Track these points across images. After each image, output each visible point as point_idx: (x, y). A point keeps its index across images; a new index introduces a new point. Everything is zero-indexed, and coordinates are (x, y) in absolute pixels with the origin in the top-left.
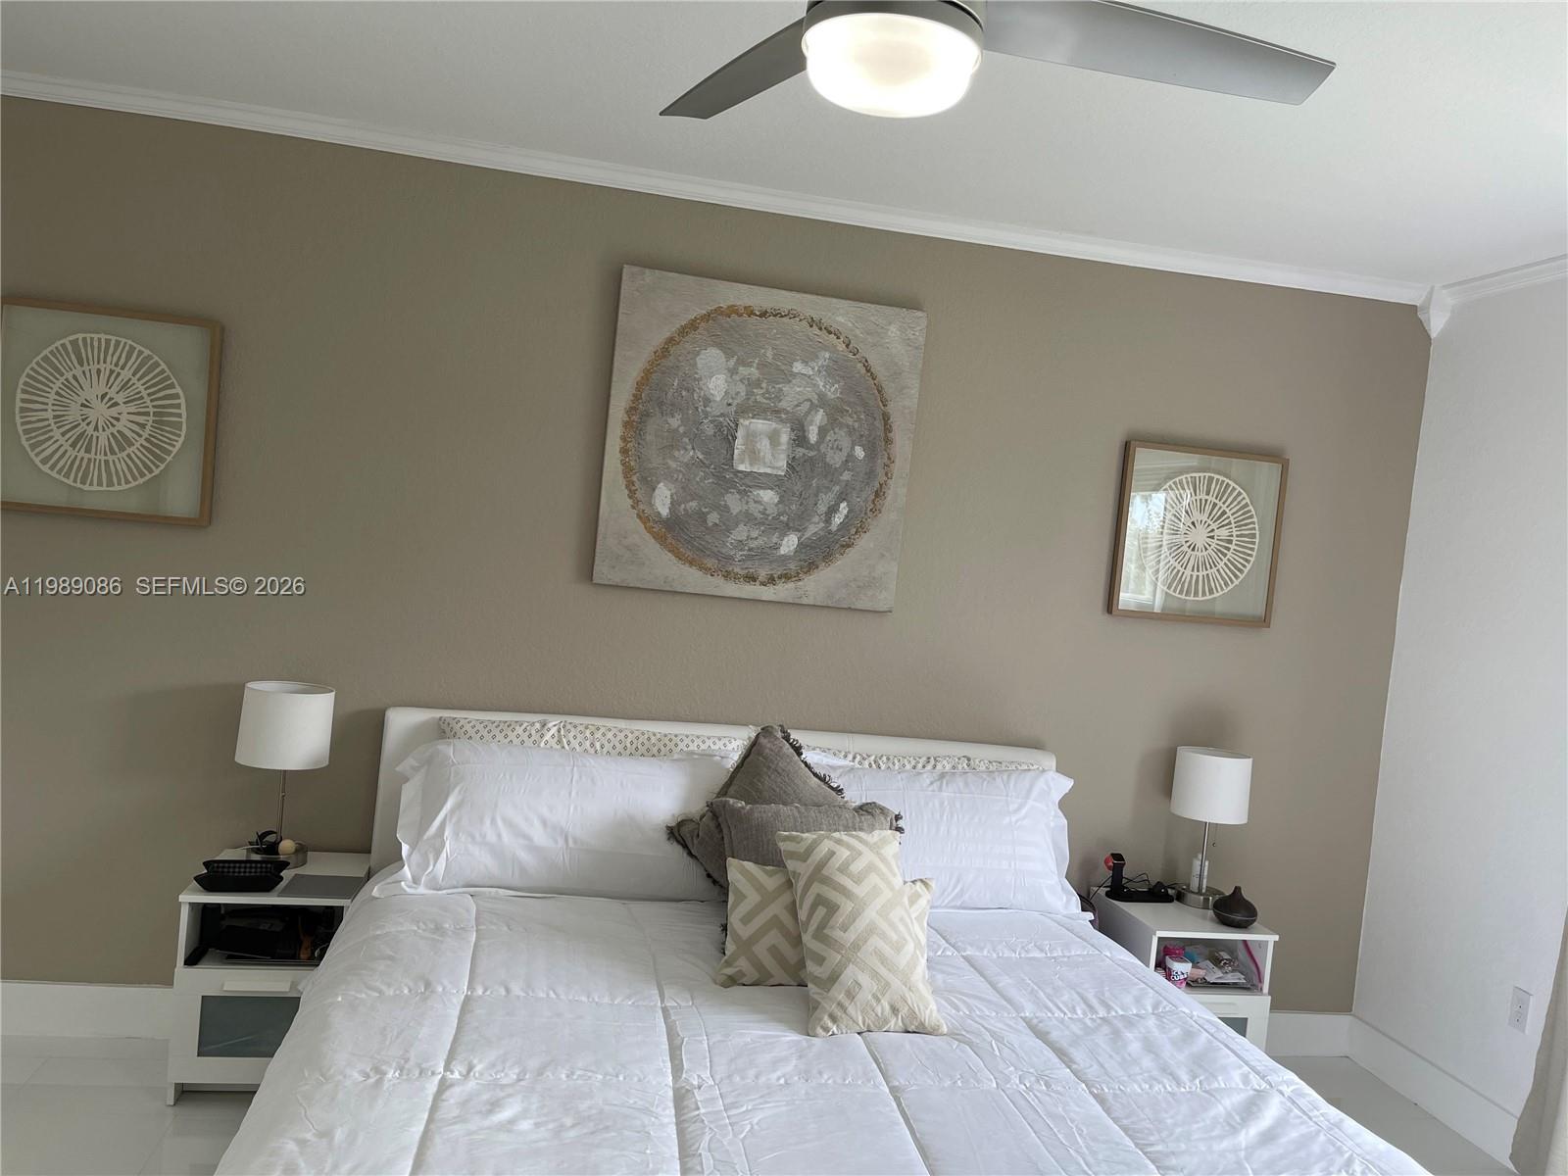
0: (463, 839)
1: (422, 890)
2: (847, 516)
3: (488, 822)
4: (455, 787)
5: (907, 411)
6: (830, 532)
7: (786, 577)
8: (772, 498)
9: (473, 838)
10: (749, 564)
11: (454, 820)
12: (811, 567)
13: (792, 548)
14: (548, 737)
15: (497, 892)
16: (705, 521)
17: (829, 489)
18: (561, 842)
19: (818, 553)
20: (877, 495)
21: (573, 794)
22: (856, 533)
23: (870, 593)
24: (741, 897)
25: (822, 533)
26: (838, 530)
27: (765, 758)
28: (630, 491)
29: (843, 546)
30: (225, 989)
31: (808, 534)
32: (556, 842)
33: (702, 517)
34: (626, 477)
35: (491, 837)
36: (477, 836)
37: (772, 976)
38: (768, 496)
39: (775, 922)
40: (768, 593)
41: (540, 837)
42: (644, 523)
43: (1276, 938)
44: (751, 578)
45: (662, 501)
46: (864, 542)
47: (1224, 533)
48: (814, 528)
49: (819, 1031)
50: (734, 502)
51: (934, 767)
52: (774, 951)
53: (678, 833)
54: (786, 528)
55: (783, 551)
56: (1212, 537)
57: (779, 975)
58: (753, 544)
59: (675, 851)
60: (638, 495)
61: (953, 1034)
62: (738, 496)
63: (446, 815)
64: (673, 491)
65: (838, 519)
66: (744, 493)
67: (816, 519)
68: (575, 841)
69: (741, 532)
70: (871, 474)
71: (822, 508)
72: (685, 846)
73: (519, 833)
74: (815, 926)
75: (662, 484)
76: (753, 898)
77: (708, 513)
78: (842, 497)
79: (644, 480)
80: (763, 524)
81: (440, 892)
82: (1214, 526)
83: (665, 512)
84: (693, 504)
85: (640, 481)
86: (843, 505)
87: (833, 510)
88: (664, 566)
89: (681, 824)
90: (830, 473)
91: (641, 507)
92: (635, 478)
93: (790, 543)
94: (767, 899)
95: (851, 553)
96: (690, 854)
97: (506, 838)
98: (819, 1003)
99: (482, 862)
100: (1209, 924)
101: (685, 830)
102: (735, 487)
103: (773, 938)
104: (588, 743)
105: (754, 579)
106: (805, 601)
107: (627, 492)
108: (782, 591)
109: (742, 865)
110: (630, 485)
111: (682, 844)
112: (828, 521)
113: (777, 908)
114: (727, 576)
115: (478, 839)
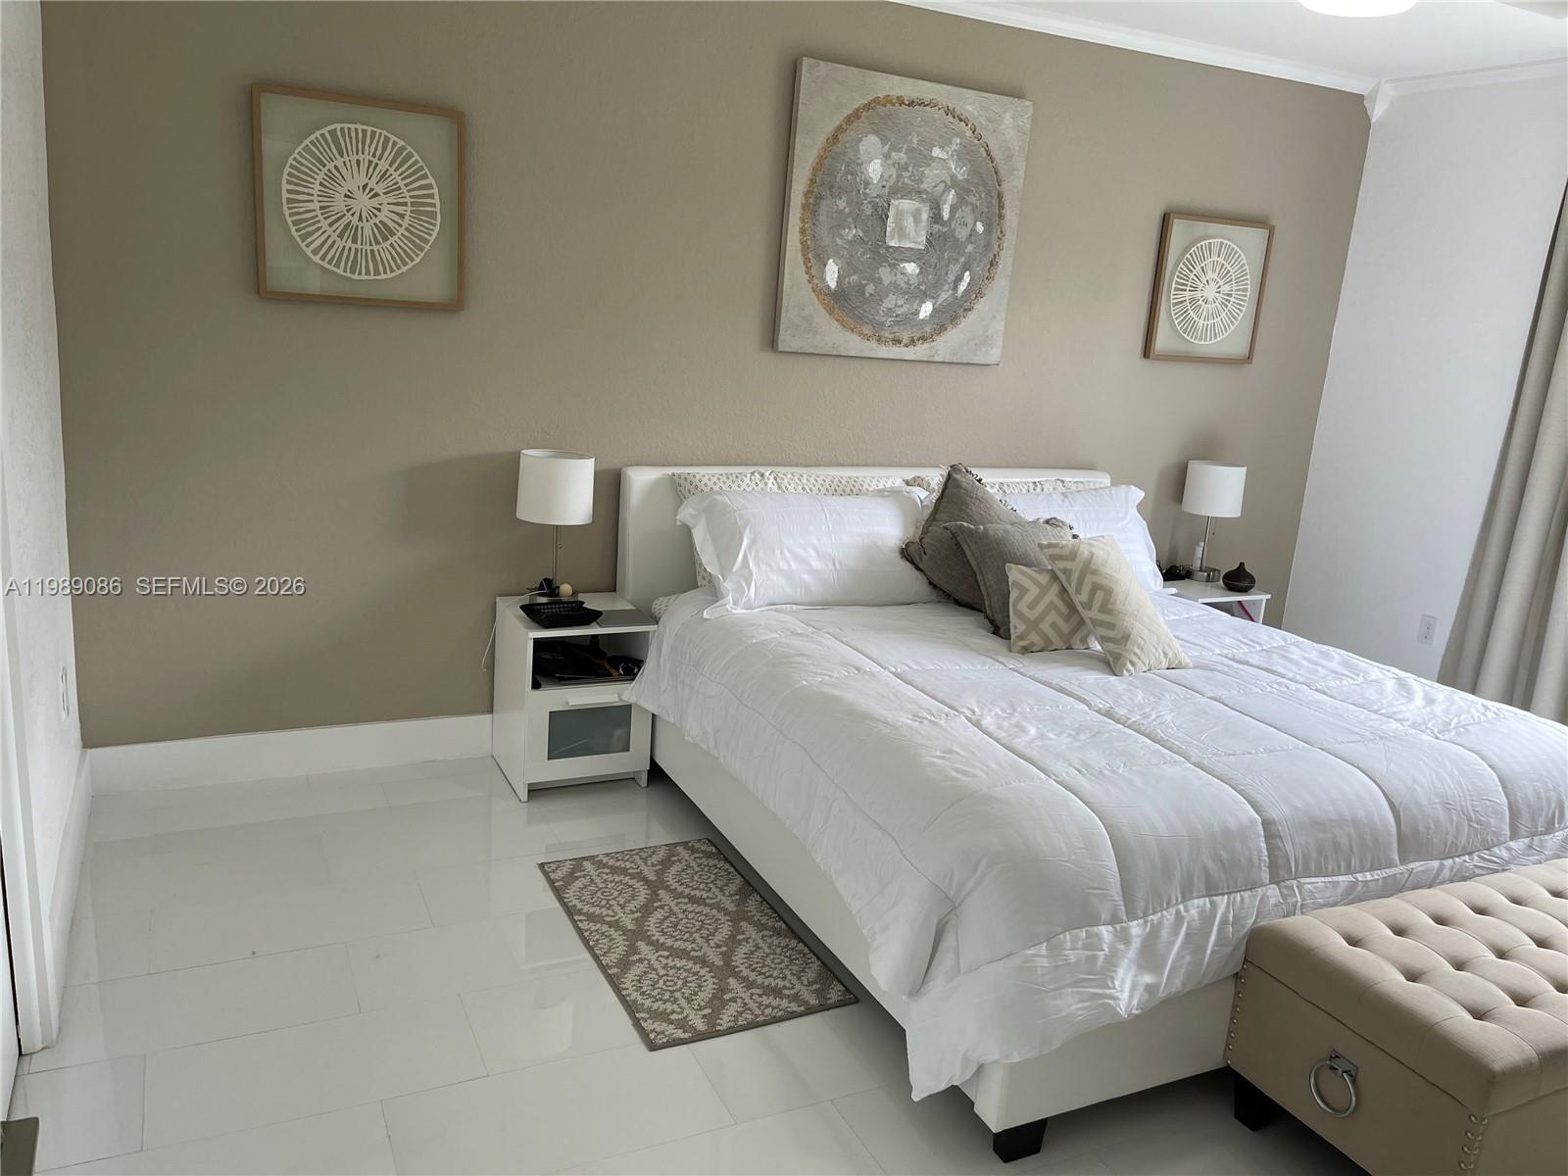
0: (764, 569)
1: (739, 611)
2: (969, 284)
3: (778, 552)
4: (745, 529)
5: (1015, 190)
6: (956, 298)
7: (923, 339)
8: (914, 270)
9: (770, 566)
10: (896, 329)
11: (753, 554)
12: (941, 329)
13: (928, 314)
16: (864, 293)
17: (957, 260)
18: (830, 566)
19: (949, 316)
20: (992, 265)
22: (976, 297)
23: (984, 349)
25: (951, 299)
26: (962, 296)
28: (807, 267)
29: (966, 310)
30: (571, 704)
31: (940, 301)
32: (826, 564)
33: (861, 288)
34: (803, 255)
35: (783, 565)
36: (773, 564)
38: (911, 268)
40: (909, 353)
41: (816, 564)
42: (817, 296)
43: (1269, 596)
44: (897, 341)
45: (832, 274)
46: (982, 306)
47: (1226, 289)
48: (945, 295)
49: (1124, 672)
50: (885, 274)
52: (1054, 625)
53: (906, 553)
54: (923, 296)
55: (922, 315)
56: (1219, 292)
57: (1057, 642)
58: (900, 311)
59: (905, 567)
60: (813, 271)
62: (888, 269)
63: (745, 552)
64: (840, 266)
65: (962, 287)
66: (893, 266)
67: (946, 287)
68: (840, 563)
69: (889, 302)
70: (988, 246)
71: (951, 278)
72: (912, 562)
73: (801, 561)
74: (1099, 605)
75: (831, 260)
76: (1034, 591)
77: (866, 285)
78: (966, 267)
79: (817, 256)
80: (908, 293)
81: (754, 611)
82: (1221, 283)
83: (833, 285)
84: (855, 277)
85: (814, 259)
86: (967, 274)
87: (960, 278)
88: (833, 335)
89: (907, 545)
90: (958, 246)
91: (816, 281)
92: (810, 256)
93: (926, 309)
94: (1043, 591)
95: (972, 316)
96: (918, 568)
97: (794, 565)
99: (780, 585)
100: (1224, 592)
101: (911, 549)
102: (886, 261)
103: (1053, 617)
105: (900, 342)
106: (937, 359)
107: (804, 268)
108: (920, 351)
110: (807, 260)
112: (955, 289)
113: (1052, 595)
114: (879, 340)
115: (775, 568)
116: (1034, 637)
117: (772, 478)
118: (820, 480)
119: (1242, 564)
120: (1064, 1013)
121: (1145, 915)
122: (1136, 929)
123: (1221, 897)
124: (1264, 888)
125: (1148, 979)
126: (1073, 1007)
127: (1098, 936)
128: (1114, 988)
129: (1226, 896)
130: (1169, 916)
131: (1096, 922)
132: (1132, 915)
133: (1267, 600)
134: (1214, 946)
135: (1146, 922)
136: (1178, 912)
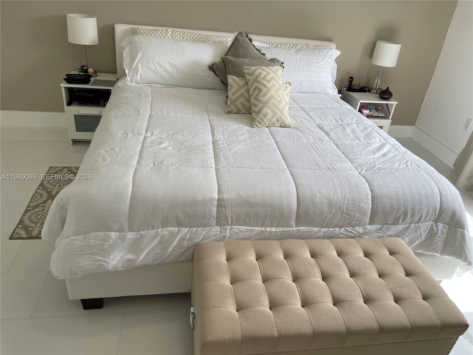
0: (144, 68)
1: (134, 84)
3: (151, 62)
4: (140, 51)
9: (147, 68)
11: (141, 62)
14: (168, 35)
15: (157, 85)
18: (175, 70)
21: (178, 54)
24: (232, 87)
27: (240, 43)
30: (80, 113)
32: (174, 70)
35: (153, 68)
37: (241, 111)
39: (242, 95)
41: (169, 68)
43: (397, 103)
49: (255, 126)
51: (296, 47)
52: (242, 103)
53: (212, 68)
57: (243, 111)
59: (211, 73)
61: (295, 128)
63: (138, 61)
68: (180, 69)
72: (214, 72)
73: (161, 66)
74: (255, 96)
76: (235, 87)
81: (139, 85)
89: (213, 65)
94: (240, 87)
96: (216, 74)
97: (158, 68)
98: (255, 118)
99: (151, 76)
100: (377, 99)
101: (214, 67)
103: (242, 100)
104: (182, 37)
109: (232, 77)
111: (213, 71)
113: (243, 91)
115: (149, 68)
116: (233, 107)
117: (170, 33)
118: (192, 35)
119: (388, 88)
120: (80, 265)
121: (139, 230)
122: (130, 236)
123: (185, 228)
124: (211, 227)
125: (130, 256)
126: (87, 263)
127: (109, 237)
128: (109, 258)
129: (188, 228)
130: (151, 232)
131: (111, 231)
132: (131, 230)
133: (396, 104)
134: (174, 247)
135: (138, 234)
136: (157, 232)
